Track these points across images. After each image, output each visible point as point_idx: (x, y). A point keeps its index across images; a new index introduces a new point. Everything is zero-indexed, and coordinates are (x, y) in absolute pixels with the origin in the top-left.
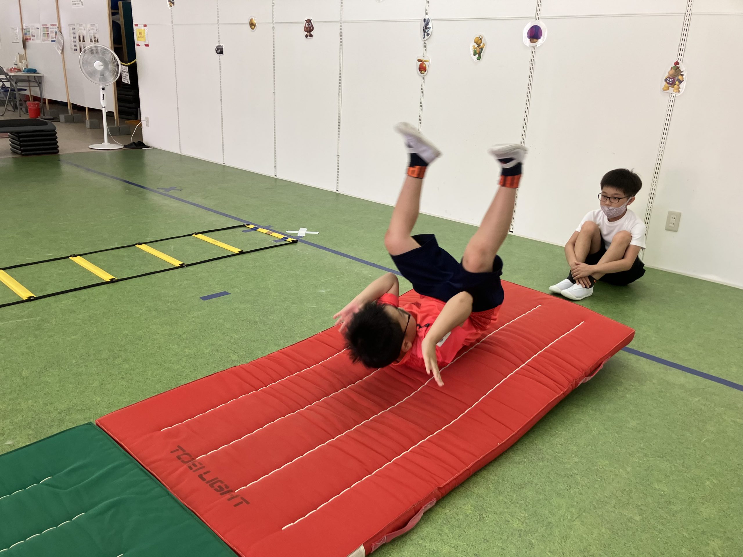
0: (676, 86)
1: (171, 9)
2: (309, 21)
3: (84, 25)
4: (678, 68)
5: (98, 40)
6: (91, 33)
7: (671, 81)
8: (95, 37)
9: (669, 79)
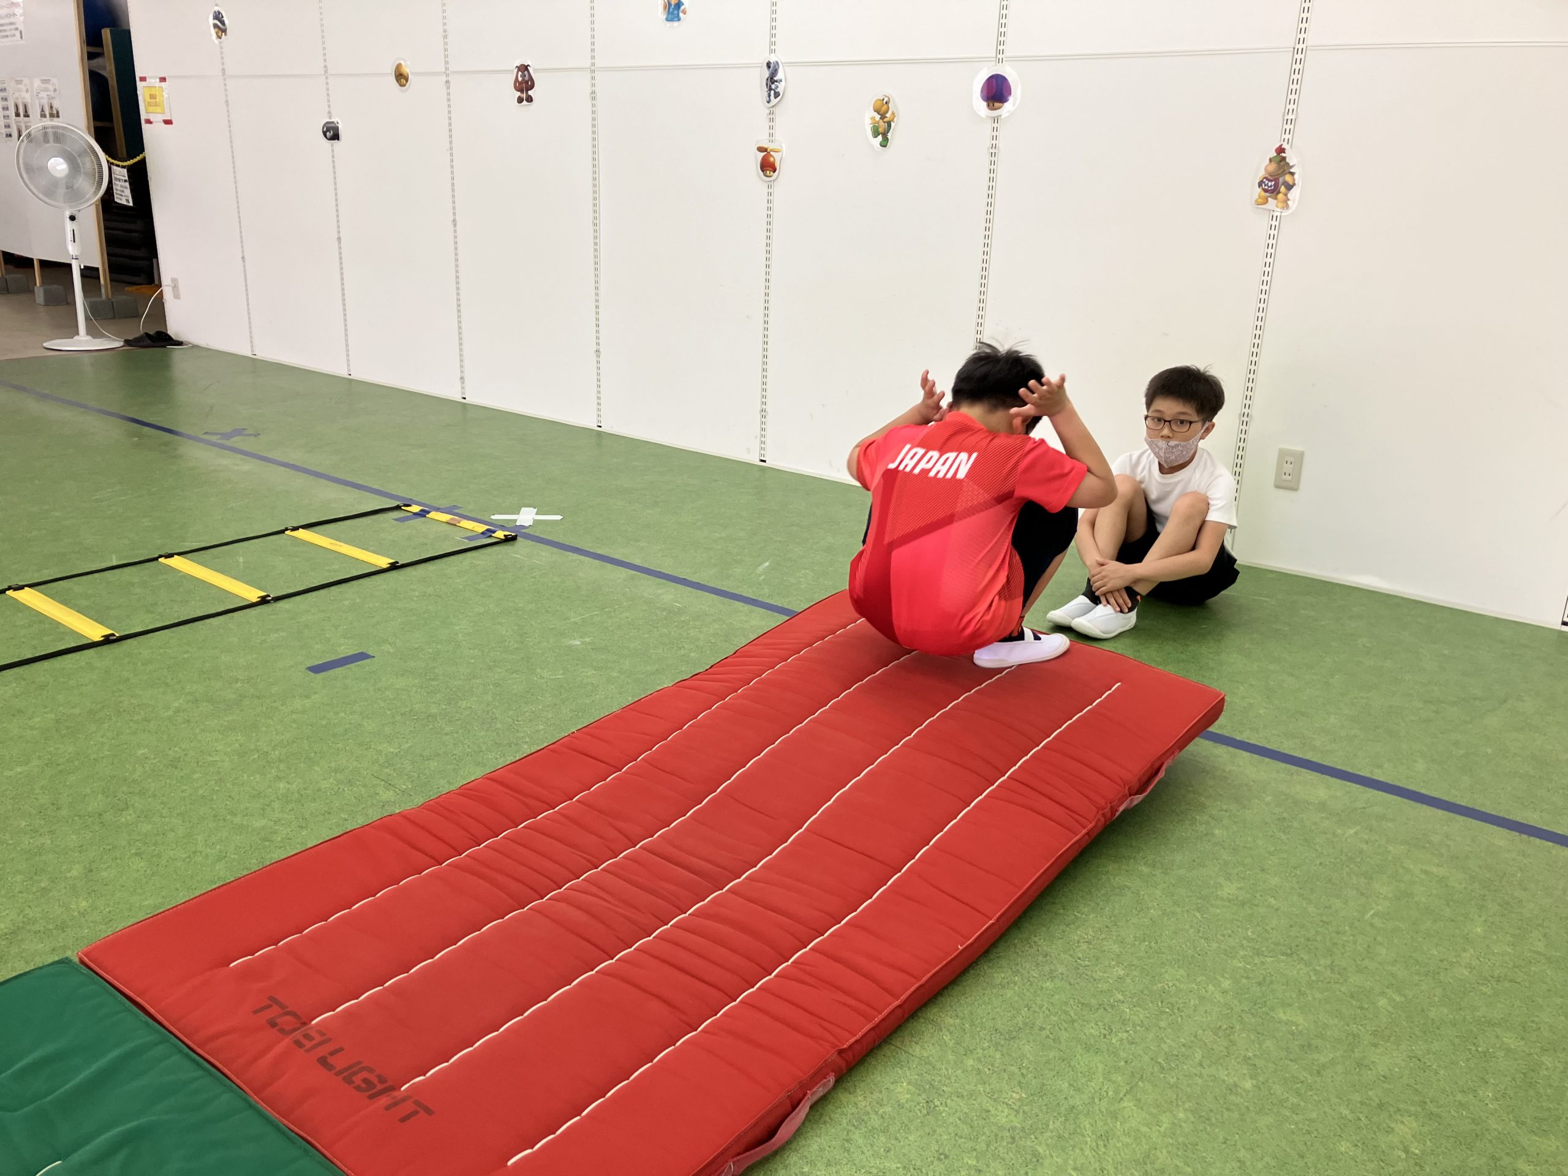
0: (1280, 196)
1: (220, 42)
2: (524, 68)
3: (26, 81)
4: (1284, 159)
5: (58, 113)
6: (43, 98)
7: (1271, 186)
8: (51, 107)
9: (1267, 182)
